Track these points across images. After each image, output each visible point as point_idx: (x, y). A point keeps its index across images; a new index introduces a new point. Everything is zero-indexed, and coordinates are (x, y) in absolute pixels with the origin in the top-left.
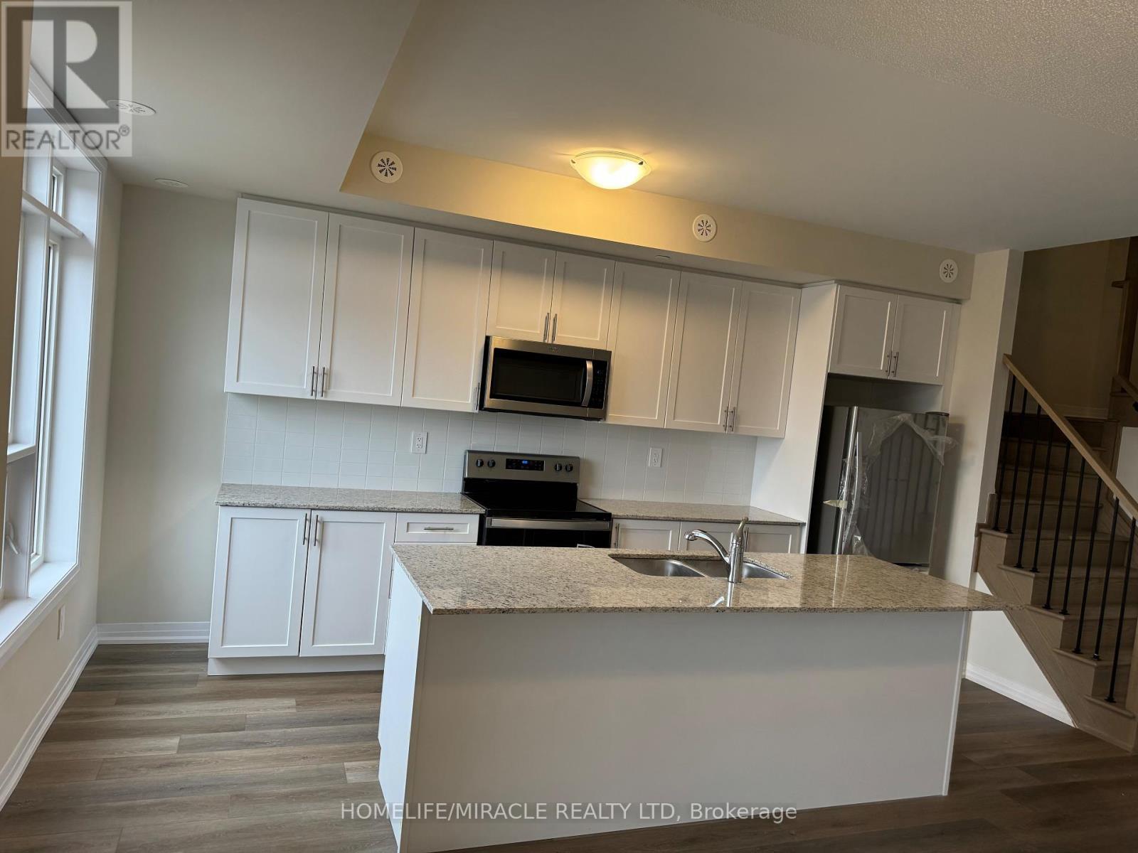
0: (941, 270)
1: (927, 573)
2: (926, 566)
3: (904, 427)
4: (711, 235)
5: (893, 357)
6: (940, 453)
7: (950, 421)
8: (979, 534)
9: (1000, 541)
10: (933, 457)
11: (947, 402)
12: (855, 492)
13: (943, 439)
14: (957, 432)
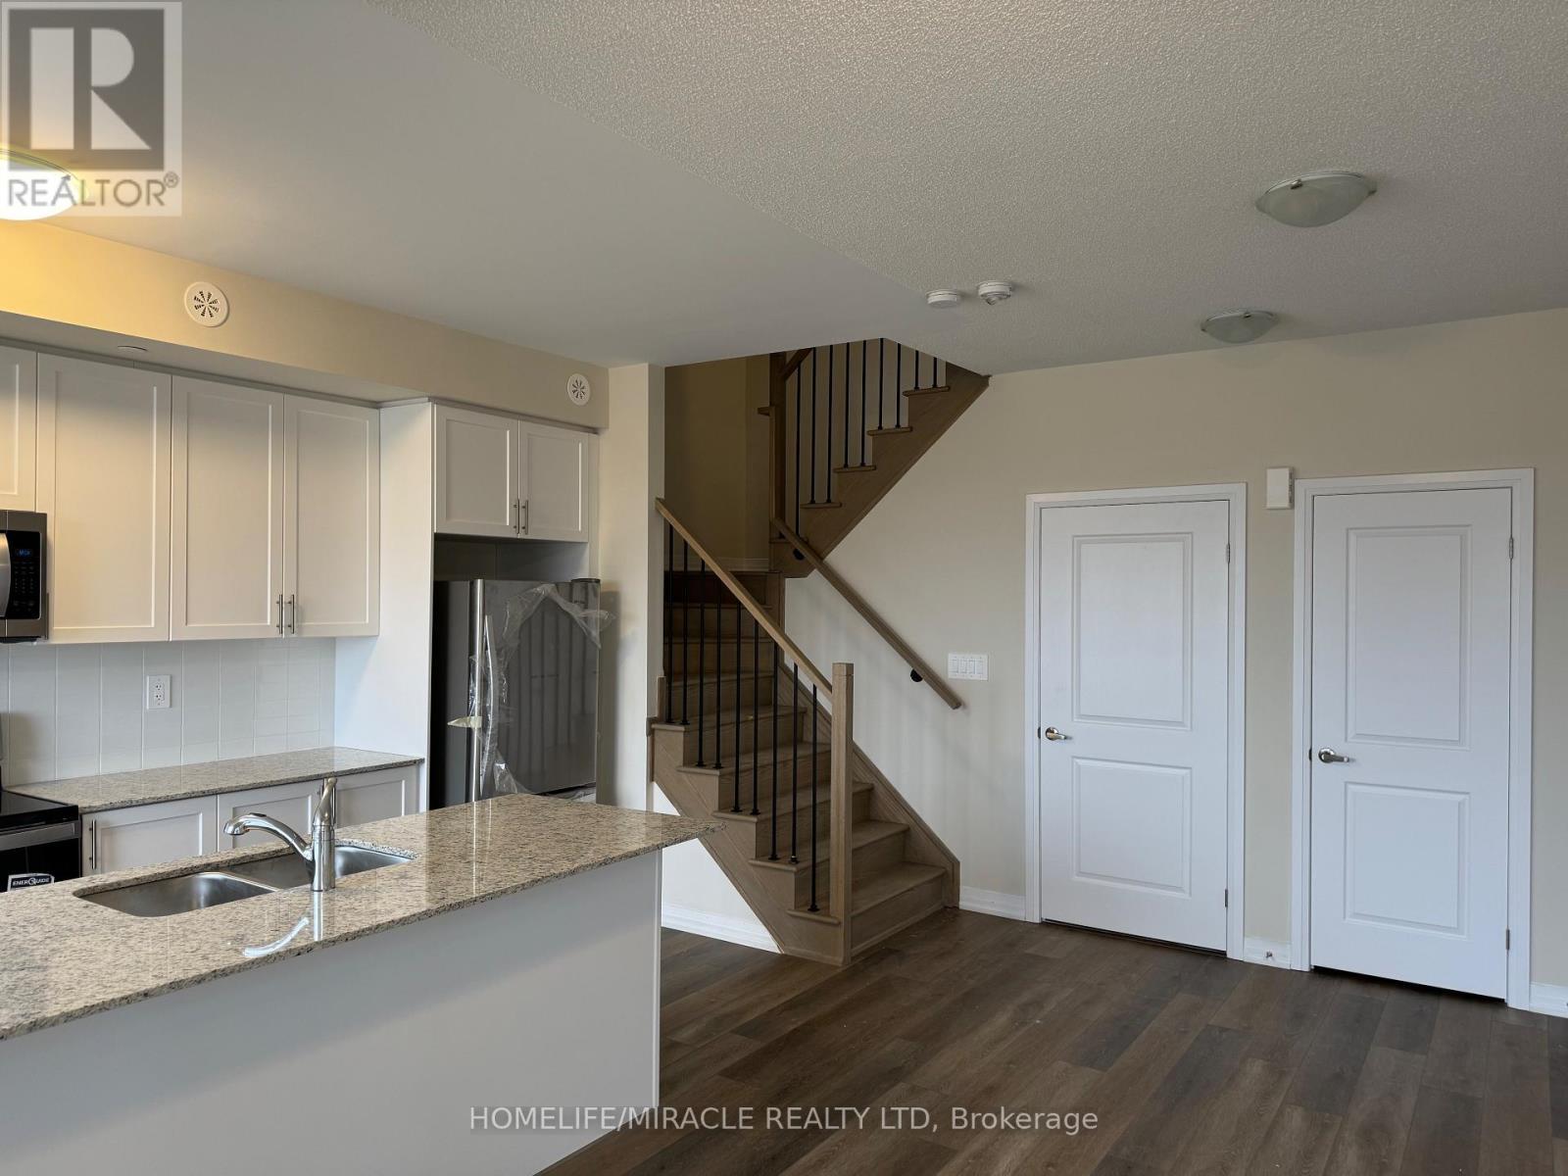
0: (570, 389)
1: (592, 797)
2: (592, 786)
3: (548, 603)
4: (219, 317)
5: (522, 508)
6: (595, 633)
7: (602, 589)
8: (651, 732)
9: (675, 737)
10: (586, 638)
11: (595, 564)
12: (491, 703)
13: (596, 613)
14: (611, 602)
